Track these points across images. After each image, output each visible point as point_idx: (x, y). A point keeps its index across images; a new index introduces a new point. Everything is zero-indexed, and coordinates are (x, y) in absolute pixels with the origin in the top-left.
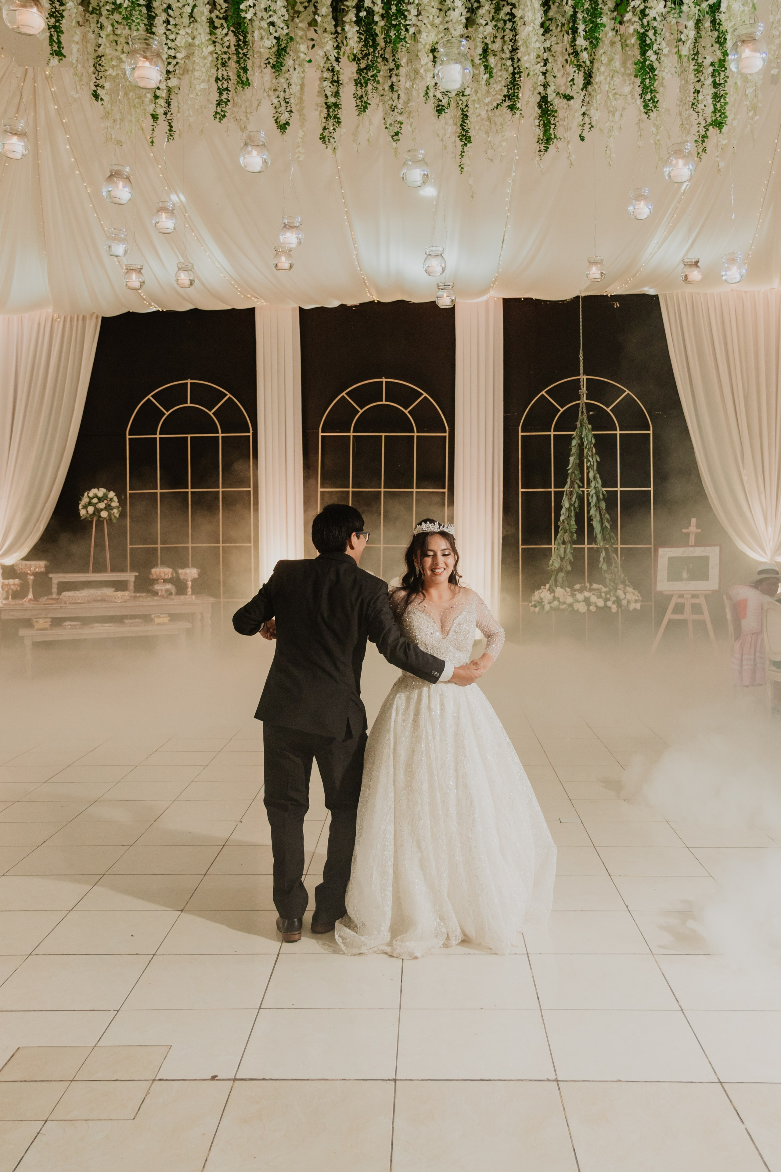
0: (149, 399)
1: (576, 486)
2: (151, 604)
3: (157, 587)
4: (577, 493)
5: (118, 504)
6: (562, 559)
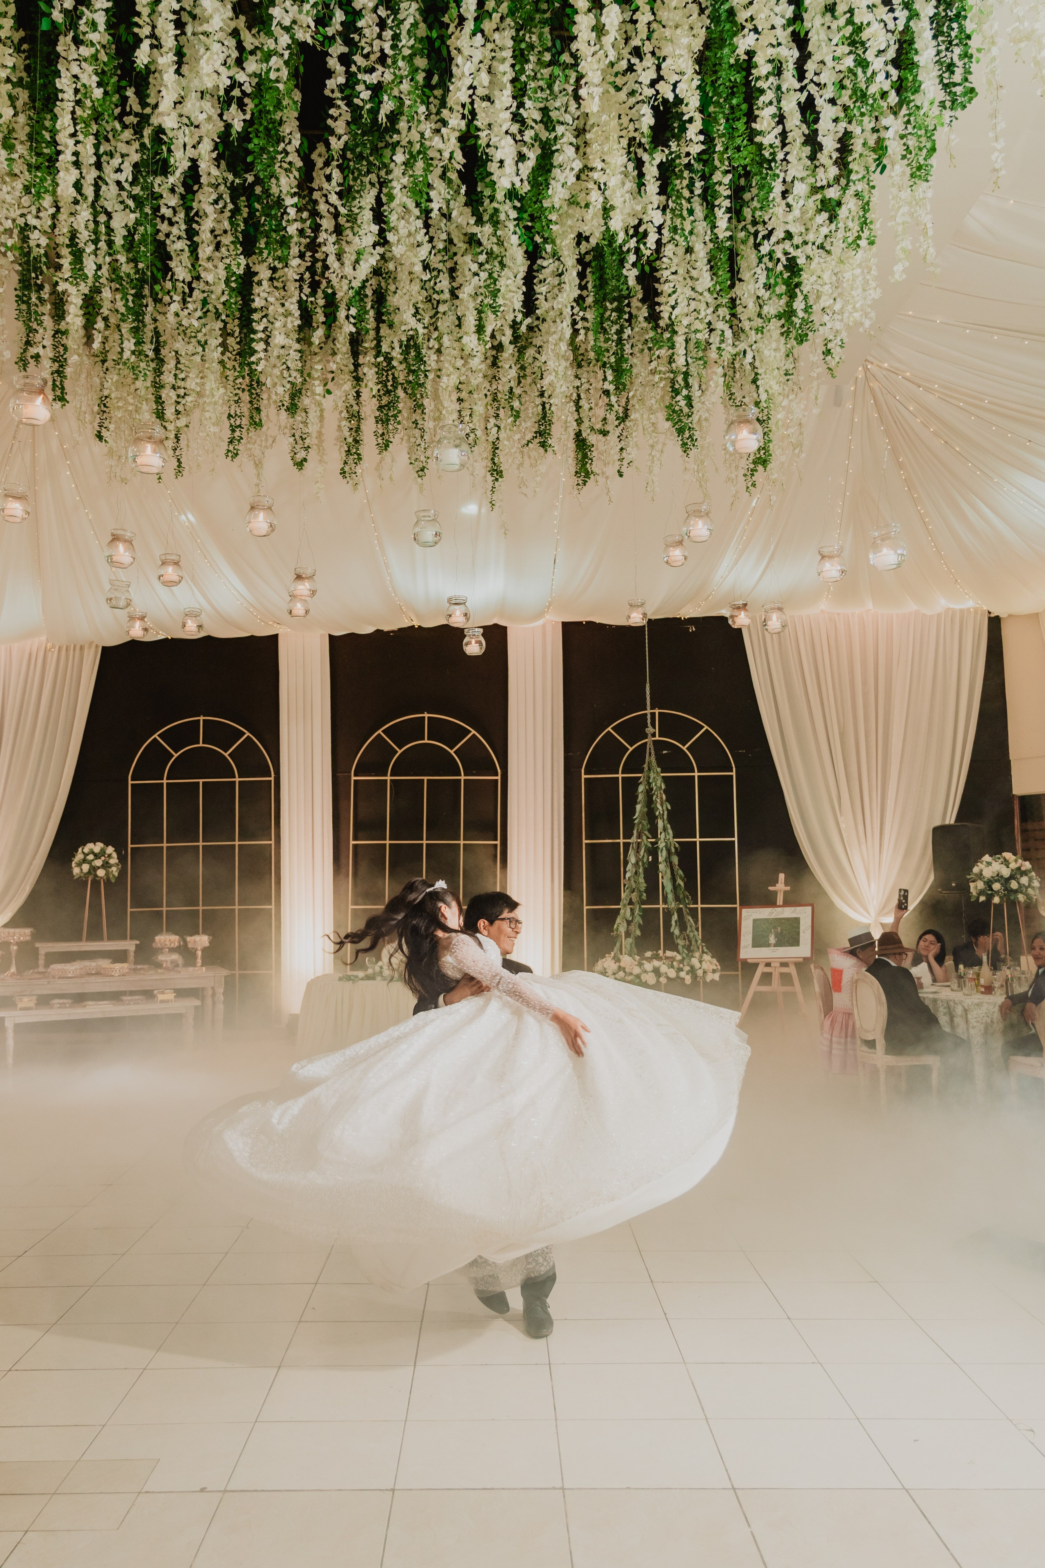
0: (155, 739)
1: (644, 838)
2: (154, 977)
3: (161, 958)
4: (646, 846)
5: (117, 861)
6: (629, 923)
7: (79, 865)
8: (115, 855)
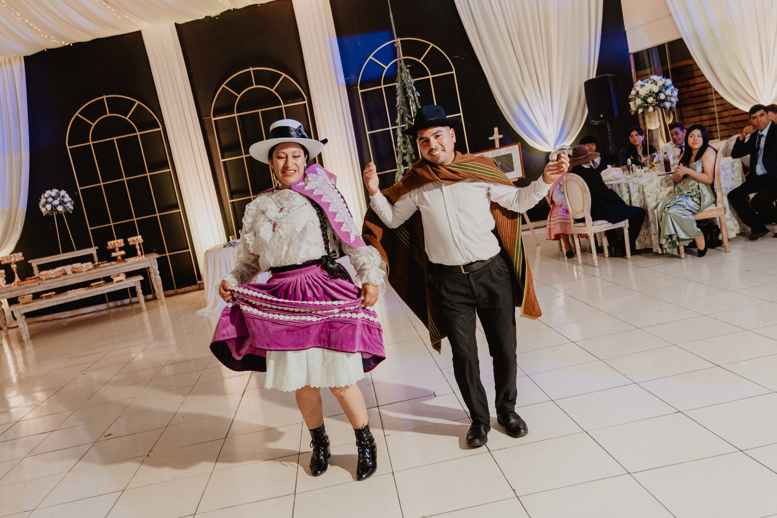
0: (77, 116)
2: (111, 268)
3: (114, 254)
7: (44, 206)
8: (67, 195)
